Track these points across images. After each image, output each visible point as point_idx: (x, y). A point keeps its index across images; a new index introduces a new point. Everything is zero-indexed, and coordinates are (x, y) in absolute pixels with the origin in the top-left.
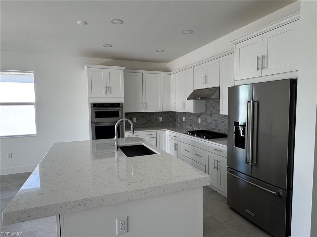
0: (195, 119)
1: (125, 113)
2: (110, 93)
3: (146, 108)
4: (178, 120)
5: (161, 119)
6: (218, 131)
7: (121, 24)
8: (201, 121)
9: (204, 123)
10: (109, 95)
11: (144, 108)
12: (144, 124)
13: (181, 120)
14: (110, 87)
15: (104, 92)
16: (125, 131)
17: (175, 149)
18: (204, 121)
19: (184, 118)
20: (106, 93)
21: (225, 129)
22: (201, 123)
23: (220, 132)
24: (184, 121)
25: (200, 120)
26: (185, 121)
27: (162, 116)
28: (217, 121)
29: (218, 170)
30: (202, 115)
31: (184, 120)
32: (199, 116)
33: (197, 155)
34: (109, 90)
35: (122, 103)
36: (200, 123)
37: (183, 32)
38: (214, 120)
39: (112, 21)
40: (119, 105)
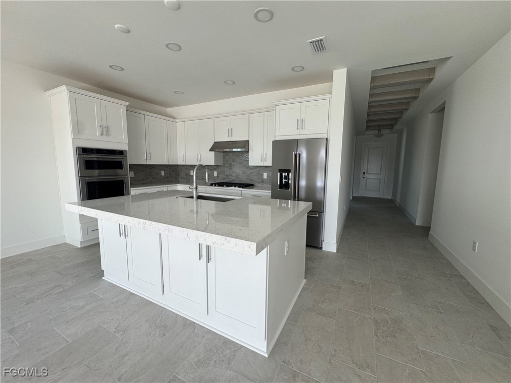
1: (130, 165)
2: (108, 135)
3: (150, 159)
4: (182, 175)
5: (163, 173)
7: (177, 51)
8: (218, 174)
9: (221, 176)
10: (106, 138)
11: (148, 159)
12: (144, 180)
13: (187, 174)
14: (107, 127)
15: (98, 133)
16: (131, 187)
18: (221, 173)
19: (192, 172)
20: (102, 134)
22: (219, 176)
24: (191, 175)
27: (165, 170)
30: (218, 168)
34: (106, 130)
35: (126, 151)
36: (215, 175)
37: (225, 82)
39: (167, 46)
40: (121, 153)
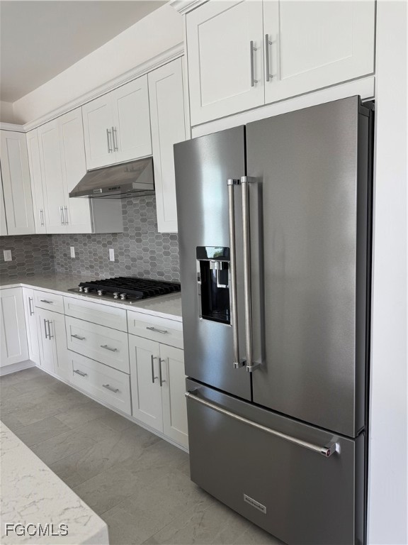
0: (100, 250)
4: (59, 257)
5: (7, 256)
6: (157, 278)
8: (116, 256)
9: (122, 259)
13: (67, 255)
17: (49, 335)
18: (122, 254)
19: (72, 249)
21: (175, 270)
22: (116, 261)
23: (164, 279)
24: (73, 259)
25: (112, 252)
26: (77, 258)
27: (12, 249)
28: (153, 252)
29: (163, 383)
30: (115, 240)
31: (73, 255)
32: (110, 243)
33: (105, 347)
36: (112, 259)
38: (146, 250)
